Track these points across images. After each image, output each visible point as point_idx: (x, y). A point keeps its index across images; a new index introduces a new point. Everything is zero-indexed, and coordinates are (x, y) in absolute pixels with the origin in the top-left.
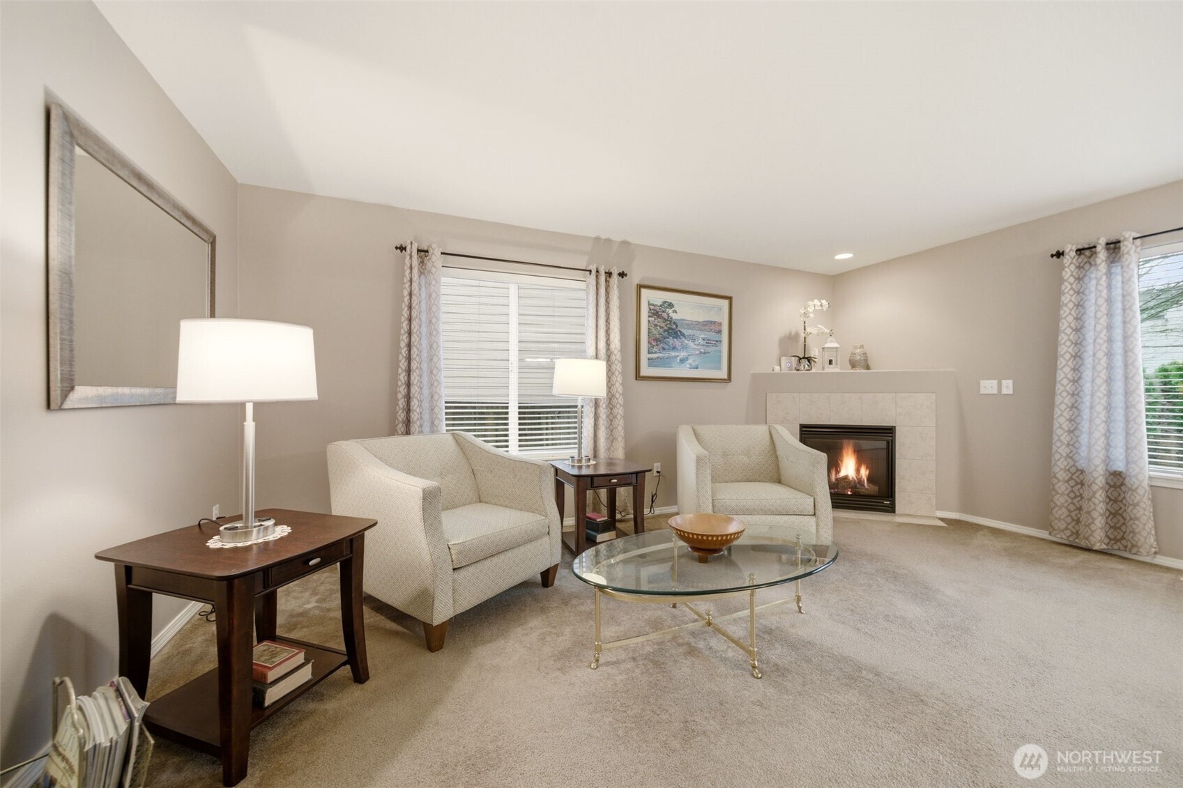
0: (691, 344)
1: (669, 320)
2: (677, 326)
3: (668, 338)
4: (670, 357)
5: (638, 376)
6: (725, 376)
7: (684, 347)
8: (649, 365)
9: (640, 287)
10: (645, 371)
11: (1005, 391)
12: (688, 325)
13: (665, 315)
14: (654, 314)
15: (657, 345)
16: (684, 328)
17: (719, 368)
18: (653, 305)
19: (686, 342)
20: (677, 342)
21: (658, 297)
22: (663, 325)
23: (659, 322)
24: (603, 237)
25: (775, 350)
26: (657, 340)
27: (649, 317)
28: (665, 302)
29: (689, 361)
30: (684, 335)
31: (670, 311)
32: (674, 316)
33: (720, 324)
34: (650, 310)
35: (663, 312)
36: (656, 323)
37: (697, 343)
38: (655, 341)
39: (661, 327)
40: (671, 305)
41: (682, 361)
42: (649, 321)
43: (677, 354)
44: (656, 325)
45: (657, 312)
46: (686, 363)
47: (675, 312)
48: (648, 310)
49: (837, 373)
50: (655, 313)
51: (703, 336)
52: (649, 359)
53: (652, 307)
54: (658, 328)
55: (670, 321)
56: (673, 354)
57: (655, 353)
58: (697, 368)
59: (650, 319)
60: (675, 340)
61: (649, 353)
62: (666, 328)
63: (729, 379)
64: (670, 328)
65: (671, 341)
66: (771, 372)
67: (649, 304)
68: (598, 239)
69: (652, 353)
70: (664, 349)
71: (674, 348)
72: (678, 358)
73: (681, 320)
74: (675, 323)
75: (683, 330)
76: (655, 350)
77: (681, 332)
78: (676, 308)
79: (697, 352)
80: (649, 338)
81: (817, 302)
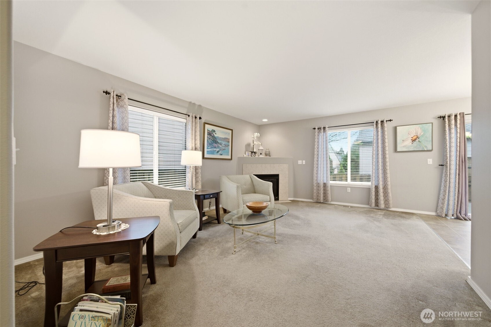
0: (220, 146)
1: (214, 137)
2: (216, 139)
3: (213, 143)
4: (214, 151)
5: (204, 158)
6: (230, 158)
7: (218, 147)
8: (207, 153)
9: (205, 123)
10: (206, 156)
11: (303, 164)
12: (220, 139)
13: (212, 135)
15: (210, 146)
17: (228, 155)
18: (209, 131)
20: (216, 145)
21: (210, 128)
22: (212, 138)
23: (210, 137)
24: (193, 102)
25: (244, 149)
26: (210, 144)
27: (208, 135)
28: (212, 130)
29: (220, 152)
30: (218, 143)
31: (214, 133)
32: (216, 135)
33: (229, 139)
35: (212, 133)
37: (222, 145)
39: (211, 139)
40: (214, 131)
41: (218, 152)
42: (207, 137)
43: (216, 150)
44: (210, 138)
45: (210, 133)
47: (216, 134)
48: (207, 133)
49: (262, 157)
50: (209, 134)
51: (224, 143)
52: (207, 151)
53: (208, 131)
56: (215, 149)
57: (209, 149)
58: (222, 155)
61: (207, 149)
63: (231, 159)
64: (214, 140)
65: (214, 144)
66: (243, 156)
67: (208, 130)
68: (190, 103)
70: (212, 147)
71: (215, 147)
73: (217, 137)
74: (215, 138)
75: (218, 141)
76: (209, 148)
77: (217, 141)
78: (216, 132)
79: (222, 149)
80: (207, 143)
81: (257, 134)
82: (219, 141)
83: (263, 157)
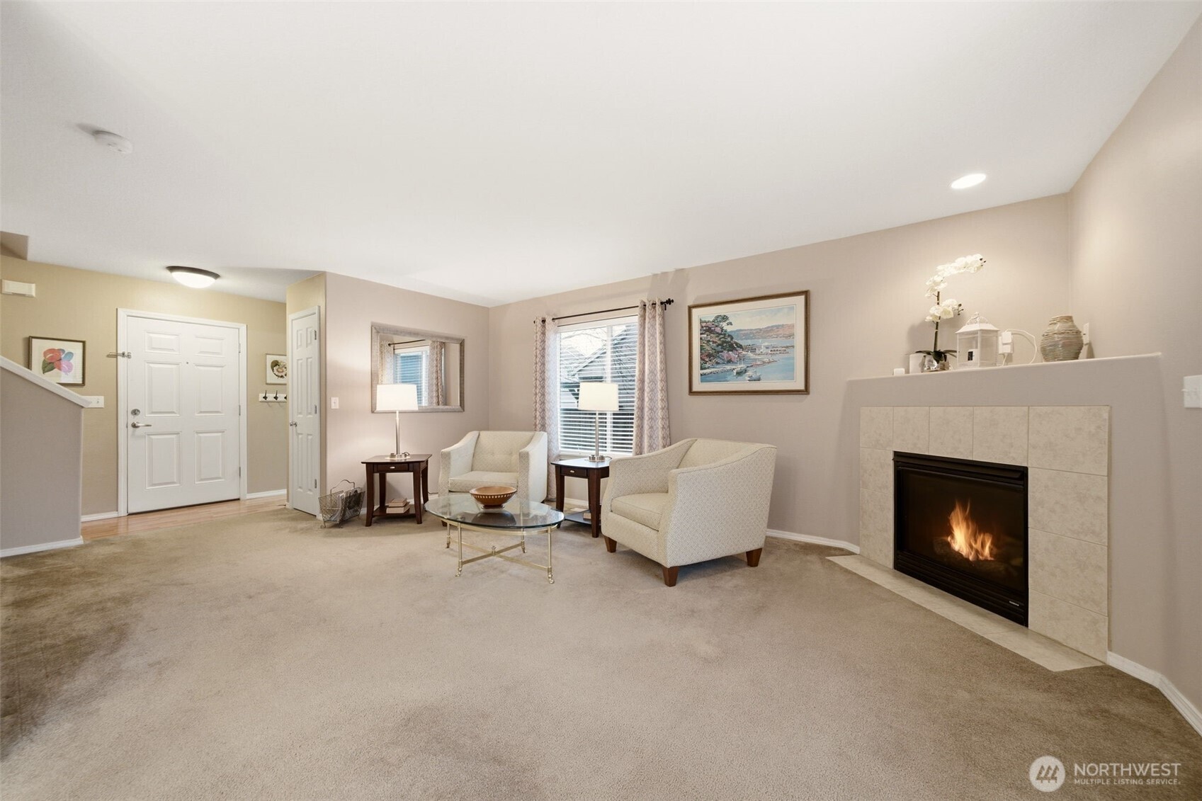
0: (750, 354)
1: (723, 333)
2: (732, 338)
3: (722, 352)
4: (725, 371)
5: (691, 392)
6: (802, 387)
7: (741, 359)
8: (702, 381)
9: (690, 308)
10: (698, 386)
12: (744, 335)
13: (718, 330)
14: (706, 331)
15: (710, 361)
16: (742, 340)
18: (705, 322)
19: (744, 353)
20: (733, 355)
21: (709, 314)
22: (716, 339)
23: (713, 337)
24: (659, 271)
25: (902, 345)
26: (709, 355)
27: (701, 334)
28: (718, 317)
29: (749, 373)
30: (741, 347)
31: (724, 325)
32: (729, 329)
33: (792, 326)
34: (702, 327)
35: (717, 326)
36: (709, 339)
37: (757, 352)
38: (707, 357)
39: (714, 342)
40: (725, 318)
41: (739, 374)
42: (701, 339)
43: (734, 367)
44: (709, 341)
45: (710, 328)
46: (744, 375)
47: (731, 324)
48: (700, 328)
50: (707, 329)
51: (766, 344)
52: (701, 375)
53: (704, 324)
54: (711, 343)
55: (725, 334)
56: (728, 367)
57: (708, 368)
58: (759, 380)
59: (702, 336)
60: (730, 352)
61: (702, 369)
62: (719, 342)
63: (806, 391)
64: (724, 342)
65: (725, 354)
66: (891, 376)
67: (701, 322)
69: (705, 369)
70: (717, 363)
71: (730, 361)
72: (735, 371)
73: (737, 331)
74: (729, 336)
75: (740, 342)
76: (707, 365)
77: (736, 344)
78: (730, 320)
79: (759, 363)
80: (702, 354)
81: (961, 261)
82: (743, 343)
83: (977, 368)
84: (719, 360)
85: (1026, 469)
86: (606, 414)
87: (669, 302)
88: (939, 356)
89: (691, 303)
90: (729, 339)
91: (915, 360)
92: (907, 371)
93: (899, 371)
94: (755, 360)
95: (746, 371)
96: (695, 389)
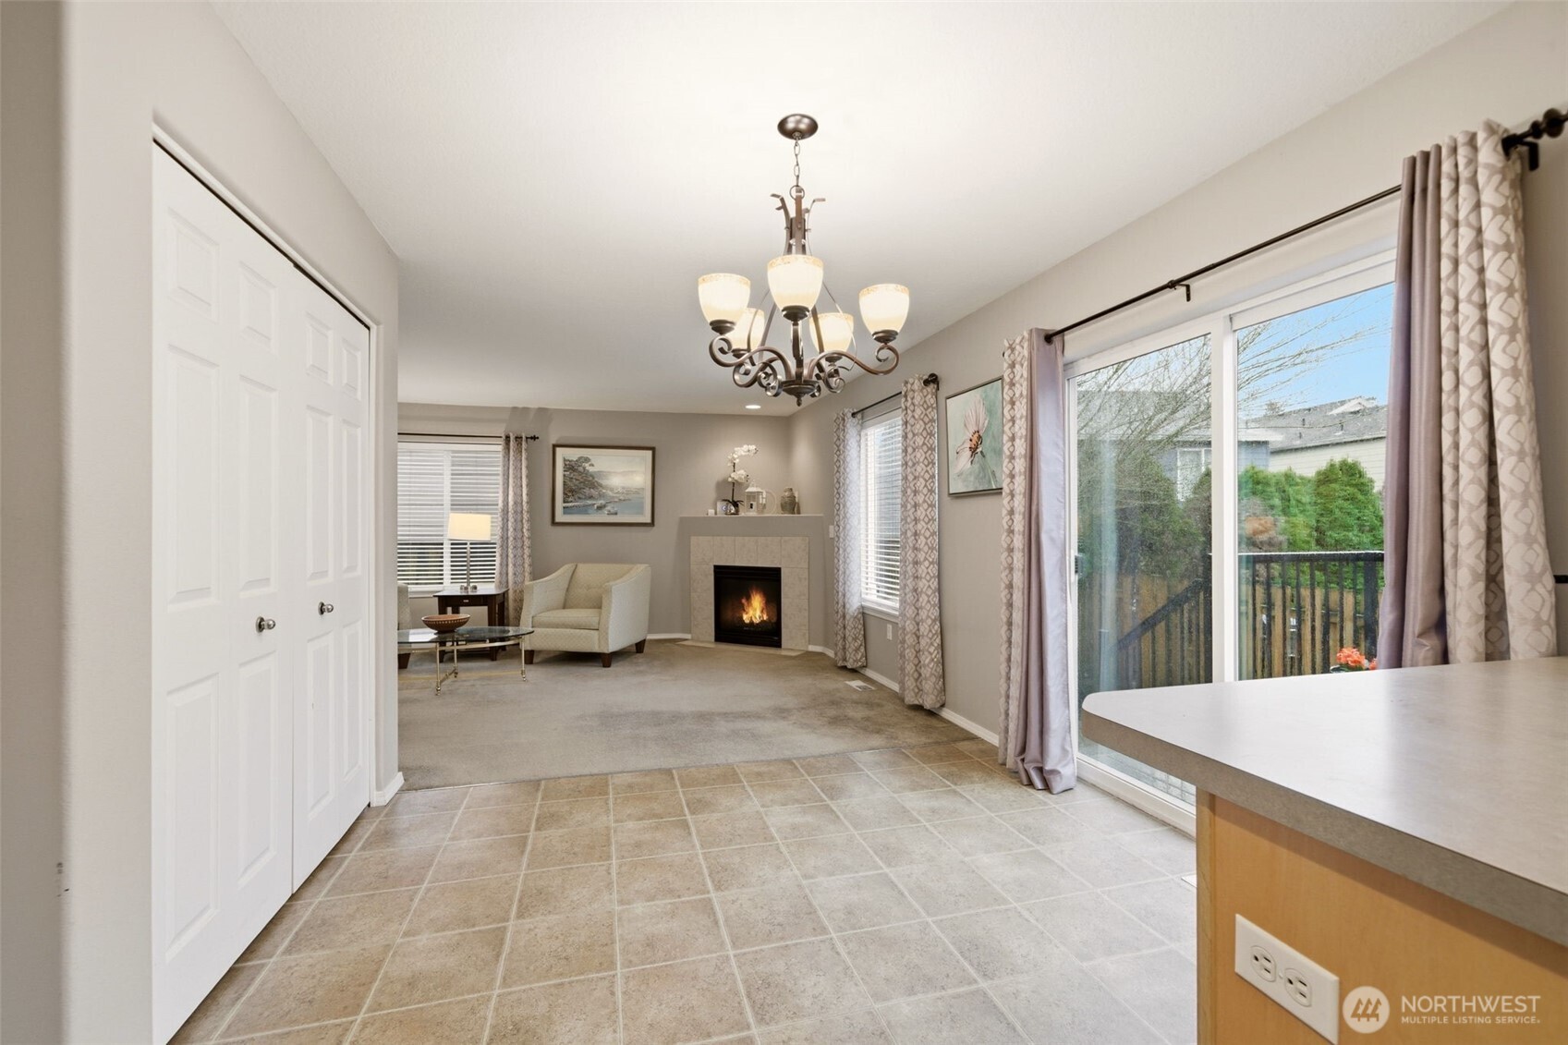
0: (609, 493)
1: (586, 472)
2: (593, 478)
3: (583, 488)
5: (554, 523)
6: (649, 521)
7: (601, 496)
8: (564, 513)
9: (555, 446)
10: (560, 517)
12: (605, 476)
13: (581, 469)
14: (570, 469)
15: (573, 495)
16: (602, 479)
18: (569, 460)
19: (603, 491)
20: (594, 492)
21: (574, 454)
22: (579, 477)
23: (576, 475)
24: (520, 406)
25: (712, 494)
26: (572, 491)
27: (564, 471)
28: (581, 458)
29: (608, 508)
30: (601, 485)
31: (587, 465)
32: (591, 469)
34: (566, 465)
35: (579, 466)
36: (572, 476)
37: (615, 491)
38: (570, 492)
39: (577, 480)
40: (587, 460)
41: (600, 508)
42: (564, 475)
44: (572, 478)
45: (573, 467)
47: (593, 465)
48: (563, 466)
50: (570, 467)
51: (623, 485)
53: (567, 463)
54: (574, 480)
55: (587, 474)
56: (589, 502)
57: (571, 502)
58: (616, 514)
59: (565, 473)
60: (591, 490)
61: (564, 502)
62: (581, 480)
63: (652, 524)
64: (586, 480)
65: (587, 491)
66: (706, 516)
67: (565, 460)
68: (515, 409)
69: (567, 502)
70: (580, 498)
71: (591, 497)
72: (595, 506)
73: (597, 471)
74: (591, 476)
75: (600, 481)
76: (570, 499)
77: (597, 483)
78: (593, 462)
79: (616, 500)
80: (564, 489)
81: (745, 447)
82: (603, 482)
83: (753, 514)
84: (581, 496)
85: (780, 569)
86: (442, 544)
87: (534, 438)
88: (735, 504)
89: (554, 442)
90: (591, 478)
91: (721, 506)
92: (716, 513)
93: (711, 512)
94: (613, 497)
95: (605, 506)
96: (557, 520)
